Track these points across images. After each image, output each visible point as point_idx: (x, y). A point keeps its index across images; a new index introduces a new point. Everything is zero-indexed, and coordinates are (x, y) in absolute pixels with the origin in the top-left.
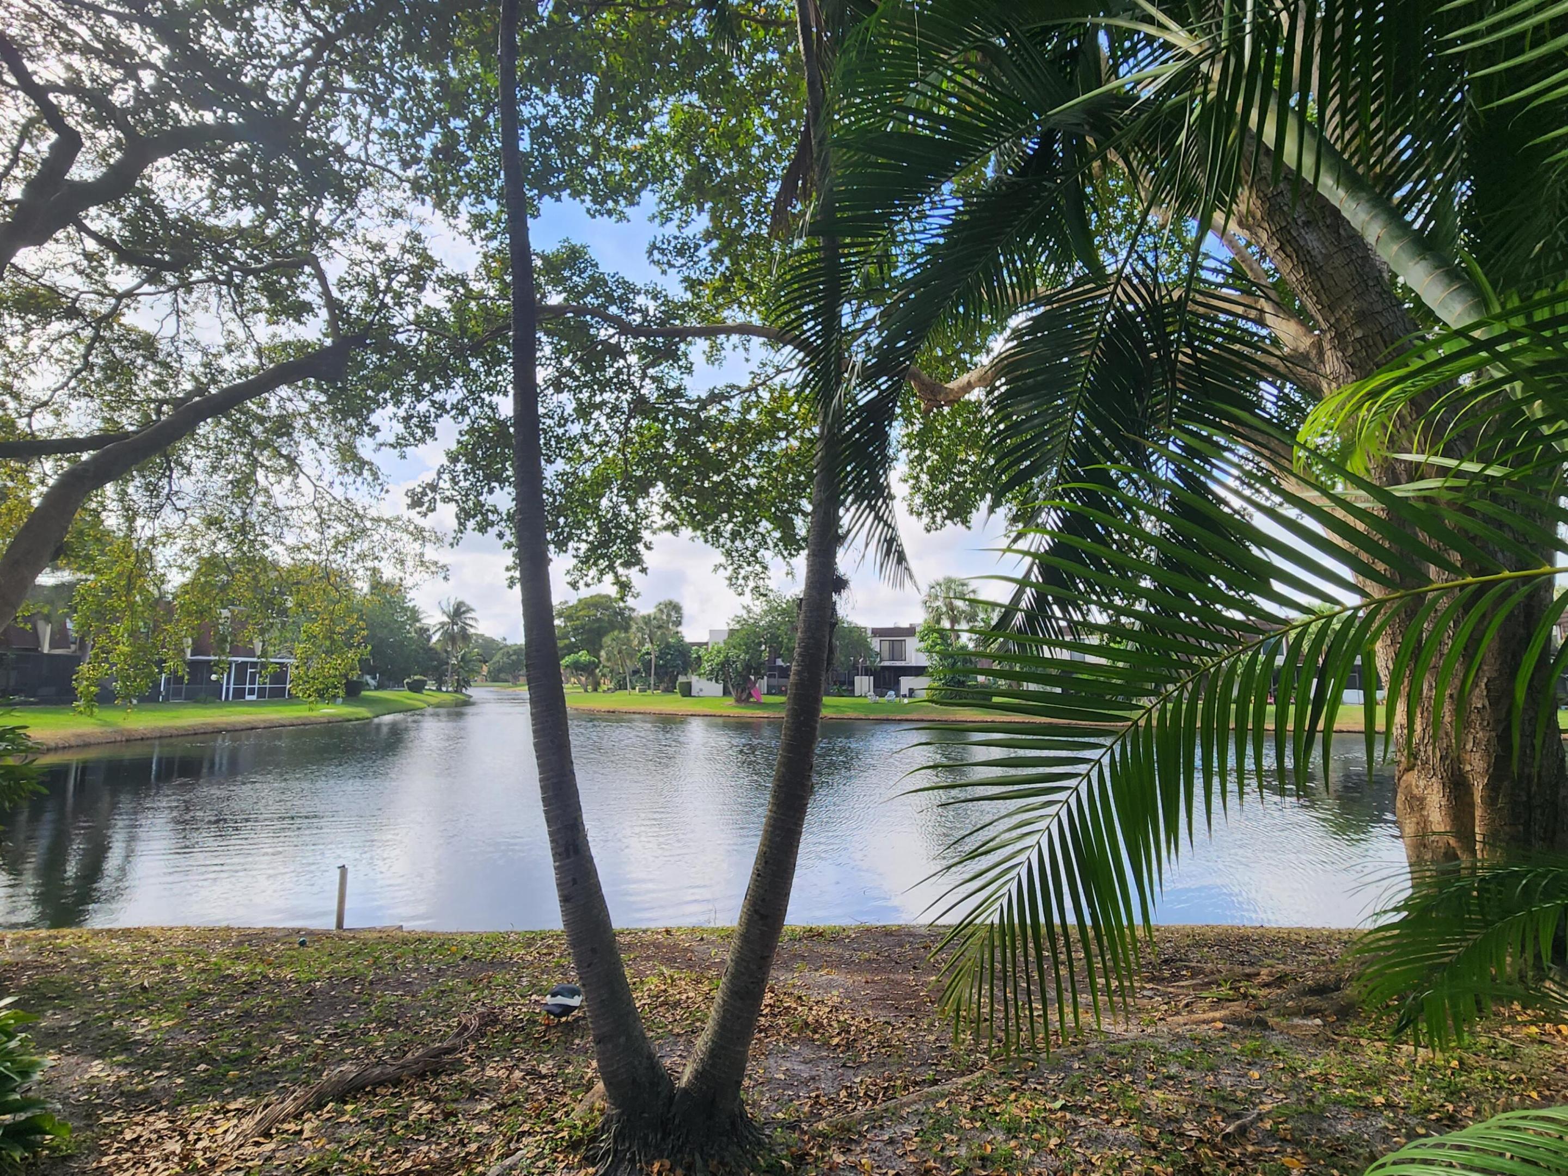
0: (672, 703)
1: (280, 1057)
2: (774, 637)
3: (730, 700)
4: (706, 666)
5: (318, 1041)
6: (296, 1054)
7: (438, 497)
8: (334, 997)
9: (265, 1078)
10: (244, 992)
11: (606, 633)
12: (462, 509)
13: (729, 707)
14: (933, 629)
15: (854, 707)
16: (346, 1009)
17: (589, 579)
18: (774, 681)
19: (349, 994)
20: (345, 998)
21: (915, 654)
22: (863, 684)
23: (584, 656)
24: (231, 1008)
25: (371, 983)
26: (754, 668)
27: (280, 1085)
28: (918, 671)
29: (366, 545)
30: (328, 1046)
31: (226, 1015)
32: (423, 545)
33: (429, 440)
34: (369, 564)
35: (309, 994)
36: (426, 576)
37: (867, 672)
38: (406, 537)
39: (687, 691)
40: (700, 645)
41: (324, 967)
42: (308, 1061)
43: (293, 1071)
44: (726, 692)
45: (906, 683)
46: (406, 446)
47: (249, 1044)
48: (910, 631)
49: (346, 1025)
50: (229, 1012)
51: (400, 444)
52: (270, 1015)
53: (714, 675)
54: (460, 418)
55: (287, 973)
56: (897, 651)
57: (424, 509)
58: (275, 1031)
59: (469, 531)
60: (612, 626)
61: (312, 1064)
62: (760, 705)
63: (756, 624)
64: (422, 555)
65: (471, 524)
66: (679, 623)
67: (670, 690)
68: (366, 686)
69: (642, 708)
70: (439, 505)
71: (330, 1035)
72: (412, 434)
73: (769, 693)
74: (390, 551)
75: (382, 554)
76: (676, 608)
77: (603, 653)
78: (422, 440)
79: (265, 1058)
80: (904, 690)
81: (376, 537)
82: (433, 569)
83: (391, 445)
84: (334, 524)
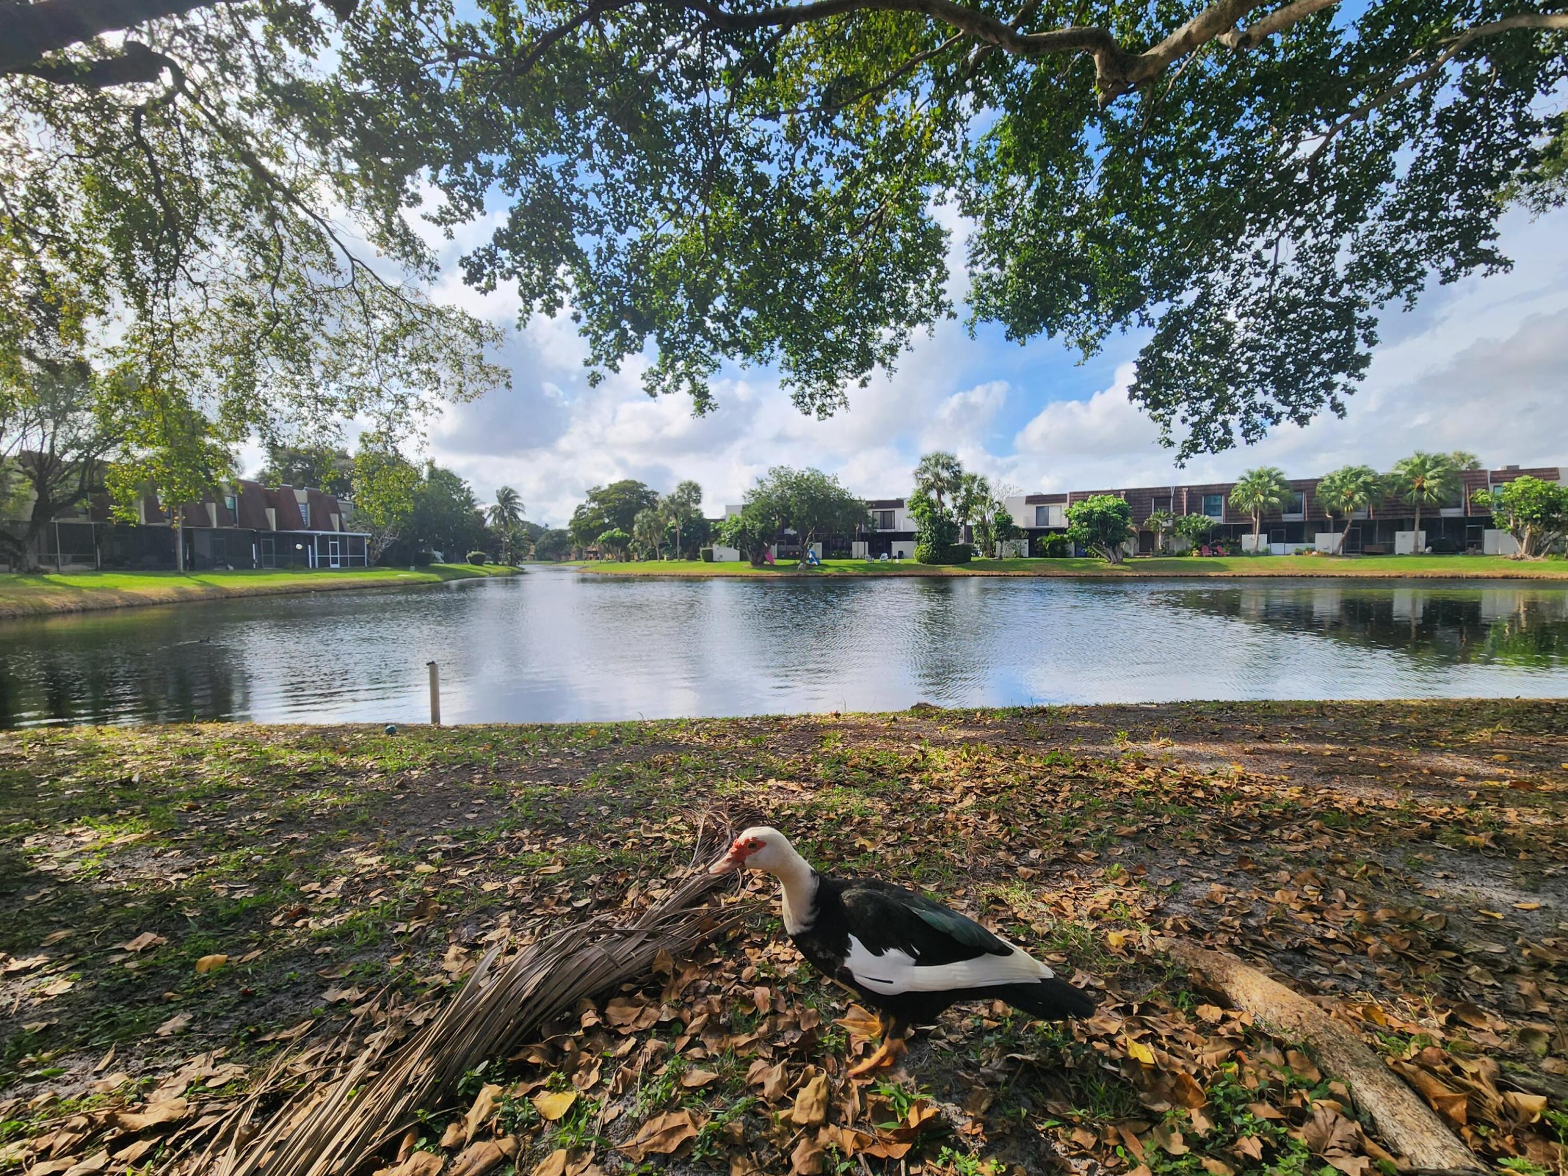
0: (698, 567)
1: (342, 904)
2: (786, 508)
3: (748, 564)
4: (726, 535)
5: (424, 867)
6: (376, 897)
7: (497, 271)
8: (443, 789)
9: (293, 972)
10: (295, 786)
11: (636, 512)
12: (526, 285)
13: (746, 568)
14: (920, 498)
15: (853, 567)
16: (468, 808)
17: (666, 384)
18: (783, 548)
19: (464, 785)
20: (462, 791)
21: (904, 521)
22: (860, 548)
23: (617, 532)
24: (263, 810)
25: (497, 771)
26: (768, 535)
27: (332, 995)
28: (908, 536)
29: (418, 343)
30: (445, 876)
31: (252, 820)
32: (480, 345)
33: (476, 213)
34: (424, 367)
35: (402, 786)
36: (487, 385)
37: (863, 538)
38: (461, 335)
39: (709, 557)
40: (716, 521)
41: (421, 752)
42: (406, 918)
43: (371, 946)
44: (743, 558)
45: (897, 546)
46: (452, 222)
47: (276, 877)
48: (899, 503)
49: (473, 834)
50: (258, 816)
51: (443, 219)
52: (333, 820)
53: (732, 543)
54: (510, 190)
55: (366, 761)
56: (887, 520)
57: (483, 284)
58: (336, 848)
59: (534, 314)
60: (641, 507)
61: (414, 924)
62: (773, 567)
63: (769, 496)
64: (480, 358)
65: (537, 303)
66: (698, 501)
67: (693, 557)
68: (435, 559)
69: (672, 572)
70: (499, 281)
71: (446, 853)
72: (457, 208)
73: (779, 557)
74: (445, 350)
75: (436, 355)
76: (697, 489)
77: (635, 528)
78: (468, 214)
79: (304, 913)
80: (895, 552)
81: (429, 333)
82: (494, 377)
83: (435, 221)
84: (379, 313)
